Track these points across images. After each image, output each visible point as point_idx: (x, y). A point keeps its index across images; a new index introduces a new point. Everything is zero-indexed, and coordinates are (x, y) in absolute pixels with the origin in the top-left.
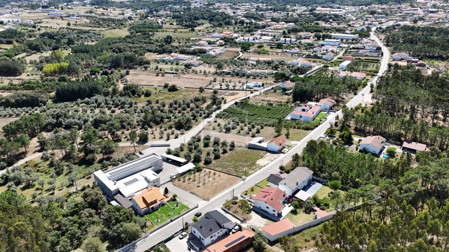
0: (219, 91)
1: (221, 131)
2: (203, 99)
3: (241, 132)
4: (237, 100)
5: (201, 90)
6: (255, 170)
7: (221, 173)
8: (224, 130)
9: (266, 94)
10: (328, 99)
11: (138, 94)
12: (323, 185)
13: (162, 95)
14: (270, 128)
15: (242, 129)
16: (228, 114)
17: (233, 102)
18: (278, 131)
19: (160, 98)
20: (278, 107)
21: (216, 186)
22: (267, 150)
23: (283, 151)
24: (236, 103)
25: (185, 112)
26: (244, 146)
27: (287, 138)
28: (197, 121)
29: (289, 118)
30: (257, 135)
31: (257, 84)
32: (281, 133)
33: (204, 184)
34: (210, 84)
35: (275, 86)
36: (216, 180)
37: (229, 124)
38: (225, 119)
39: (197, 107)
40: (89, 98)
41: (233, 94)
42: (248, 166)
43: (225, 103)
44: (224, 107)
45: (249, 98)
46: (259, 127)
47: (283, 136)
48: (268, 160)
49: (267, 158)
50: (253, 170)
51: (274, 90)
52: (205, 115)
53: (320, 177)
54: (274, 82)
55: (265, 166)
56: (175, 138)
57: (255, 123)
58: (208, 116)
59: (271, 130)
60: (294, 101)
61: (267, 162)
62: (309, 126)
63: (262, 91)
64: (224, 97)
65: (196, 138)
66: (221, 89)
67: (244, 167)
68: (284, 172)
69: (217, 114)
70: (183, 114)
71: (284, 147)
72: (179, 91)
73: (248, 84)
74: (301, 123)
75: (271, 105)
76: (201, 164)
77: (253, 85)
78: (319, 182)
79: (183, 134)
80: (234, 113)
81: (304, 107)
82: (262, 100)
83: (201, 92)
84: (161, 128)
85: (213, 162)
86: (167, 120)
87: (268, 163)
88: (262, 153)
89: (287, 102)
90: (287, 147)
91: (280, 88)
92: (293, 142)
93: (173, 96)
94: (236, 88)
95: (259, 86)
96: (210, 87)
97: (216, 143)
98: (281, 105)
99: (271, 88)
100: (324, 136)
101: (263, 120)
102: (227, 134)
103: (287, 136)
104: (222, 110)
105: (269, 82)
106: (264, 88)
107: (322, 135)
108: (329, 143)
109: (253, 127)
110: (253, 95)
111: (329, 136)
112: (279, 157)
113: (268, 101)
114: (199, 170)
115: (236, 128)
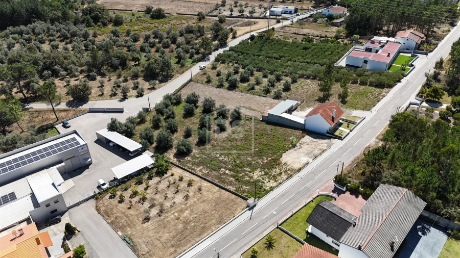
0: (227, 18)
1: (220, 86)
2: (199, 31)
3: (257, 87)
4: (254, 33)
5: (201, 17)
6: (280, 179)
7: (205, 184)
8: (226, 85)
9: (301, 24)
10: (412, 30)
11: (102, 22)
12: (449, 235)
13: (139, 24)
14: (309, 81)
15: (258, 83)
16: (236, 55)
17: (248, 36)
18: (325, 89)
19: (136, 28)
20: (321, 44)
21: (186, 222)
22: (305, 130)
23: (337, 133)
24: (252, 38)
25: (167, 50)
26: (260, 118)
27: (344, 102)
28: (183, 66)
29: (342, 63)
30: (284, 94)
31: (287, 10)
32: (331, 92)
33: (161, 211)
34: (216, 9)
35: (314, 12)
36: (191, 201)
37: (236, 72)
38: (230, 64)
39: (188, 43)
40: (26, 25)
41: (249, 24)
42: (263, 167)
43: (234, 37)
44: (232, 43)
45: (273, 29)
46: (289, 79)
47: (334, 99)
48: (308, 154)
49: (305, 147)
50: (275, 178)
51: (314, 19)
52: (199, 56)
53: (439, 214)
54: (314, 7)
55: (300, 170)
56: (138, 97)
57: (283, 72)
58: (204, 58)
59: (312, 86)
60: (349, 35)
61: (305, 159)
62: (384, 79)
63: (295, 20)
64: (234, 28)
65: (173, 97)
66: (231, 16)
67: (254, 169)
68: (344, 189)
69: (219, 55)
70: (163, 53)
71: (340, 124)
72: (166, 20)
73: (273, 9)
74: (366, 73)
75: (310, 41)
76: (170, 155)
77: (280, 10)
78: (437, 226)
79: (153, 89)
80: (247, 54)
81: (369, 45)
82: (295, 33)
83: (200, 20)
84: (119, 76)
85: (195, 151)
86: (133, 63)
87: (308, 163)
88: (293, 135)
89: (337, 37)
90: (345, 124)
91: (322, 16)
92: (356, 113)
93: (157, 25)
94: (254, 15)
95: (290, 13)
96: (215, 13)
97: (208, 109)
98: (327, 41)
99: (308, 15)
100: (419, 102)
101: (296, 67)
102: (230, 92)
103: (343, 98)
104: (227, 49)
105: (305, 7)
106: (298, 15)
107: (413, 99)
108: (432, 117)
109: (278, 79)
110: (279, 25)
111: (427, 101)
112: (329, 147)
113: (304, 35)
114: (160, 170)
115: (248, 80)
